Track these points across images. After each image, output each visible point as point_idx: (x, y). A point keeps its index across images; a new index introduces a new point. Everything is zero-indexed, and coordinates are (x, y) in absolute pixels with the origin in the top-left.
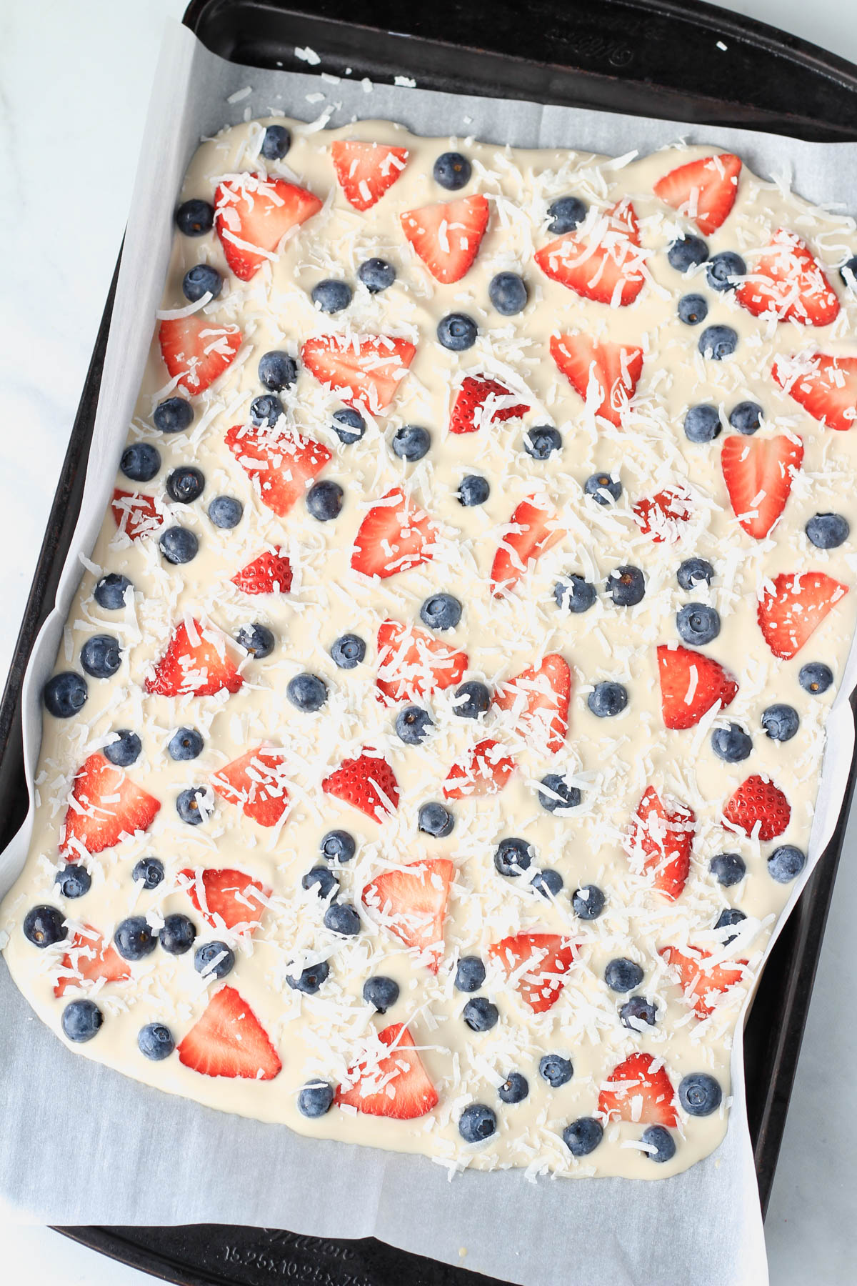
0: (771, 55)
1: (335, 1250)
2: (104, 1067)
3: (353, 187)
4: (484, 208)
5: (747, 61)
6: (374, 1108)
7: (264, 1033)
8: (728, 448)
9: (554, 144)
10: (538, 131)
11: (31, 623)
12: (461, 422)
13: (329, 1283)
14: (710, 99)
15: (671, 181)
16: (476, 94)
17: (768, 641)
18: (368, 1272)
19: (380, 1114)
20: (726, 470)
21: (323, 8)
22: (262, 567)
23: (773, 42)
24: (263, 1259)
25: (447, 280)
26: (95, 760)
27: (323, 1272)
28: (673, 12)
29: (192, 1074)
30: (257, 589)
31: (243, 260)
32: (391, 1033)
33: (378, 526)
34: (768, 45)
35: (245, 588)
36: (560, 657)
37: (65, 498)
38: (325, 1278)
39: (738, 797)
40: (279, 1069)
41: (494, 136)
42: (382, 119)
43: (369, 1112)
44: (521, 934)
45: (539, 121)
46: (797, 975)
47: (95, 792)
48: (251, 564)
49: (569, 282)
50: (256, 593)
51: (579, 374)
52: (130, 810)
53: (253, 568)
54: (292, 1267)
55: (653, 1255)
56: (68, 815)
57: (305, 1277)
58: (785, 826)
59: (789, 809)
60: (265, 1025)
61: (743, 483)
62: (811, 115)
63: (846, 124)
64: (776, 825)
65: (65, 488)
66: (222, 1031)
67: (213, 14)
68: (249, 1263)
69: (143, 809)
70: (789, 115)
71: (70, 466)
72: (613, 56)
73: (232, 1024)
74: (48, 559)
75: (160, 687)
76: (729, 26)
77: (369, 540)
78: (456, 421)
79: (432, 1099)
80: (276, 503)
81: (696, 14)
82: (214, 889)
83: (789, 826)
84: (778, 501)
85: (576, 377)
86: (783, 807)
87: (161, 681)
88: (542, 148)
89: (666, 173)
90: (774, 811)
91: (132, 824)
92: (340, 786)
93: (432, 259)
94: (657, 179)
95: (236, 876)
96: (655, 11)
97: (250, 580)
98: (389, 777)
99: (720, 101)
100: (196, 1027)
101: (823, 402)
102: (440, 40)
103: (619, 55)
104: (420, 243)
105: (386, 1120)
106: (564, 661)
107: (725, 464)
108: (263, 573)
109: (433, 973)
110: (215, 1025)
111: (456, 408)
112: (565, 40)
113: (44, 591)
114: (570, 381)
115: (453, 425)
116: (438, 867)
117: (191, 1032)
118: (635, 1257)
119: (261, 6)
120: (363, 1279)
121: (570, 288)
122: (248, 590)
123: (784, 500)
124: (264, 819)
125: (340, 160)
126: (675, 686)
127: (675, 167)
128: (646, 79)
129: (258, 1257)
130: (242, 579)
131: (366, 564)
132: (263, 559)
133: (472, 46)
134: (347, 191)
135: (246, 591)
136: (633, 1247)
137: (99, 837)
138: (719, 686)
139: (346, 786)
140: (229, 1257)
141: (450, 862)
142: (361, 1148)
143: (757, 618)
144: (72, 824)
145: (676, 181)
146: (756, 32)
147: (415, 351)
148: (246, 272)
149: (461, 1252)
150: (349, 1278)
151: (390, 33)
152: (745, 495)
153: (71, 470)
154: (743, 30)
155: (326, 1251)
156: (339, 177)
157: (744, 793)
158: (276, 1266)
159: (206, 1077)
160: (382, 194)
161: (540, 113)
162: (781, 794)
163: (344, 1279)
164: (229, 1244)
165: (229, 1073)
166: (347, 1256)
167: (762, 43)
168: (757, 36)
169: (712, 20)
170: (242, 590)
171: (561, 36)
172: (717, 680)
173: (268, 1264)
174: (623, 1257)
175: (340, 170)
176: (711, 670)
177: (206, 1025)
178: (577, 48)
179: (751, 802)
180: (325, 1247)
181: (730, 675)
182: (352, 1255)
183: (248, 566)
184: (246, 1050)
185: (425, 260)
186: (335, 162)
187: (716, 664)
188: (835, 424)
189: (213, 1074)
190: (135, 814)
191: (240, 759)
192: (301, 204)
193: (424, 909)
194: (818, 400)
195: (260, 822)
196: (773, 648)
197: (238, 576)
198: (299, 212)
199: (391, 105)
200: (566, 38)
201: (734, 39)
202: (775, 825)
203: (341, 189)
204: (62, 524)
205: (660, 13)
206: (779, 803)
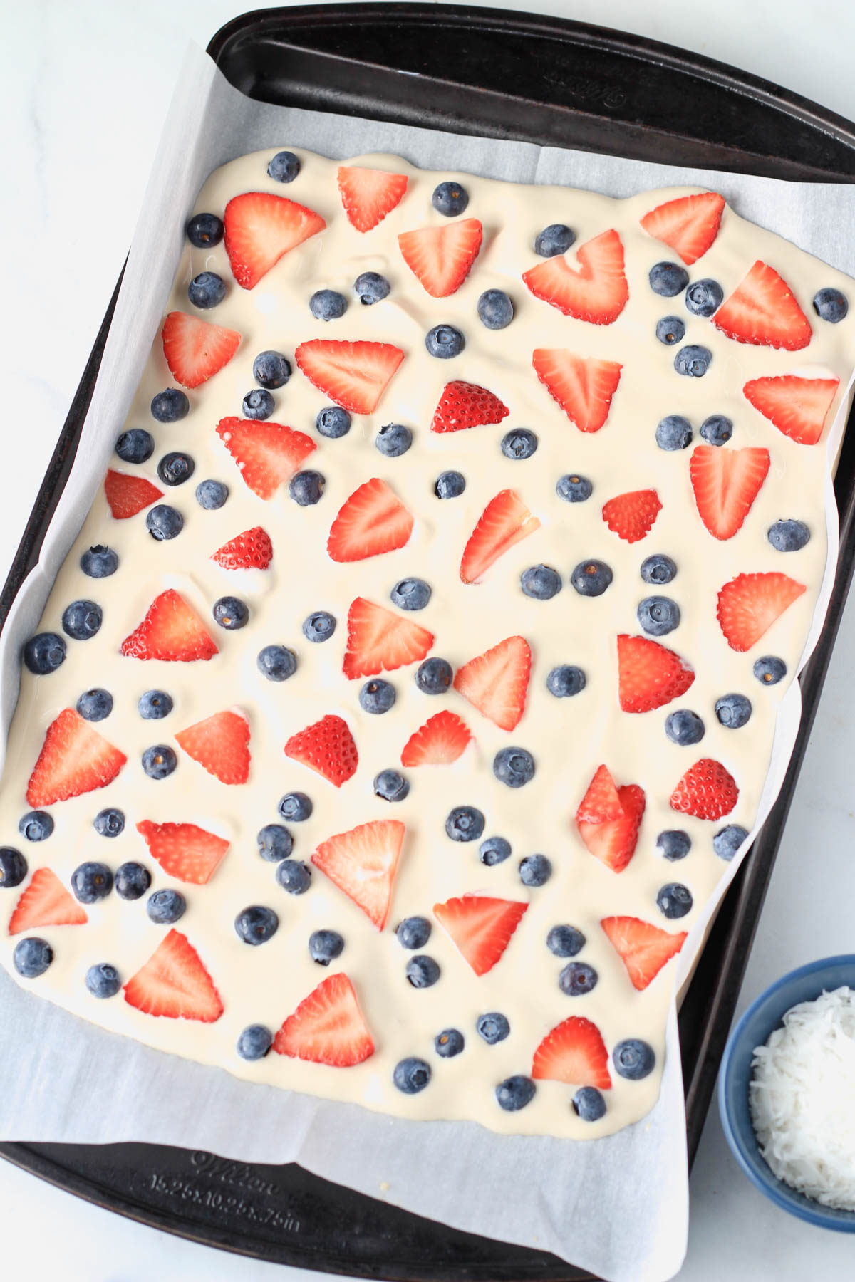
0: (757, 104)
1: (260, 1185)
2: (50, 1003)
3: (356, 210)
4: (477, 230)
5: (734, 108)
6: (311, 1054)
7: (209, 978)
8: (697, 456)
9: (548, 181)
10: (534, 170)
11: (16, 579)
12: (442, 421)
13: (252, 1216)
14: (697, 140)
15: (657, 214)
16: (478, 134)
17: (726, 634)
18: (291, 1207)
19: (317, 1061)
20: (693, 475)
21: (338, 47)
22: (242, 544)
23: (759, 91)
24: (189, 1189)
25: (438, 294)
26: (67, 714)
27: (248, 1205)
28: (666, 62)
29: (135, 1013)
30: (235, 565)
31: (246, 267)
32: (332, 982)
33: (355, 512)
34: (754, 94)
35: (224, 563)
36: (522, 638)
37: (58, 467)
38: (248, 1211)
39: (688, 778)
40: (221, 1012)
41: (494, 173)
42: (387, 152)
43: (306, 1058)
44: (467, 895)
45: (536, 161)
46: (735, 942)
47: (64, 743)
48: (232, 541)
49: (554, 300)
50: (235, 569)
51: (558, 384)
52: (97, 762)
53: (233, 544)
54: (217, 1199)
55: (575, 1208)
56: (37, 764)
57: (229, 1209)
58: (733, 807)
59: (737, 791)
60: (210, 971)
61: (710, 487)
62: (794, 158)
63: (825, 167)
64: (724, 805)
65: (59, 459)
66: (168, 973)
67: (234, 49)
68: (176, 1193)
69: (109, 762)
70: (771, 157)
71: (65, 438)
72: (608, 98)
73: (178, 969)
74: (36, 522)
75: (135, 649)
76: (718, 75)
77: (347, 524)
78: (437, 420)
79: (368, 1047)
80: (260, 487)
81: (687, 64)
82: (172, 840)
83: (736, 807)
84: (743, 506)
85: (555, 386)
86: (731, 789)
87: (137, 644)
88: (537, 184)
89: (652, 208)
90: (723, 791)
91: (97, 776)
92: (300, 748)
93: (425, 275)
94: (644, 213)
95: (194, 831)
96: (650, 61)
97: (229, 556)
98: (349, 743)
99: (706, 143)
100: (143, 969)
101: (791, 418)
102: (445, 79)
103: (613, 99)
104: (415, 261)
105: (323, 1068)
106: (525, 641)
107: (692, 470)
108: (242, 548)
109: (378, 929)
110: (161, 968)
111: (439, 408)
112: (563, 83)
113: (30, 551)
114: (549, 390)
115: (434, 424)
116: (390, 827)
117: (138, 973)
118: (557, 1206)
119: (280, 44)
120: (286, 1215)
121: (554, 306)
122: (227, 566)
123: (748, 505)
124: (226, 777)
125: (345, 184)
126: (633, 671)
127: (662, 203)
128: (638, 121)
129: (184, 1187)
130: (222, 555)
131: (342, 545)
132: (243, 536)
133: (474, 86)
134: (349, 213)
135: (225, 567)
136: (557, 1200)
137: (65, 787)
138: (676, 672)
139: (306, 748)
140: (156, 1185)
141: (402, 824)
142: (295, 1095)
143: (716, 613)
144: (41, 773)
145: (662, 215)
146: (743, 82)
147: (403, 357)
148: (248, 280)
149: (383, 1187)
150: (272, 1212)
151: (400, 71)
152: (710, 499)
153: (66, 442)
154: (731, 80)
155: (253, 1184)
156: (343, 200)
157: (694, 773)
158: (201, 1197)
159: (149, 1017)
160: (383, 217)
161: (538, 154)
162: (731, 778)
163: (267, 1214)
164: (156, 1173)
165: (171, 1013)
166: (272, 1190)
167: (749, 91)
168: (744, 85)
169: (703, 69)
170: (221, 566)
171: (559, 80)
172: (674, 668)
173: (193, 1195)
174: (544, 1206)
175: (344, 194)
176: (669, 658)
177: (153, 968)
178: (574, 91)
179: (700, 783)
180: (251, 1180)
181: (687, 665)
182: (277, 1190)
183: (229, 543)
184: (190, 994)
185: (419, 276)
186: (340, 185)
187: (674, 654)
188: (801, 438)
189: (156, 1014)
190: (101, 766)
191: (207, 720)
192: (304, 218)
193: (374, 868)
194: (787, 416)
195: (221, 779)
196: (730, 641)
197: (219, 552)
198: (302, 226)
199: (397, 142)
200: (564, 81)
201: (723, 88)
202: (722, 805)
203: (345, 211)
204: (53, 490)
205: (654, 62)
206: (728, 785)
